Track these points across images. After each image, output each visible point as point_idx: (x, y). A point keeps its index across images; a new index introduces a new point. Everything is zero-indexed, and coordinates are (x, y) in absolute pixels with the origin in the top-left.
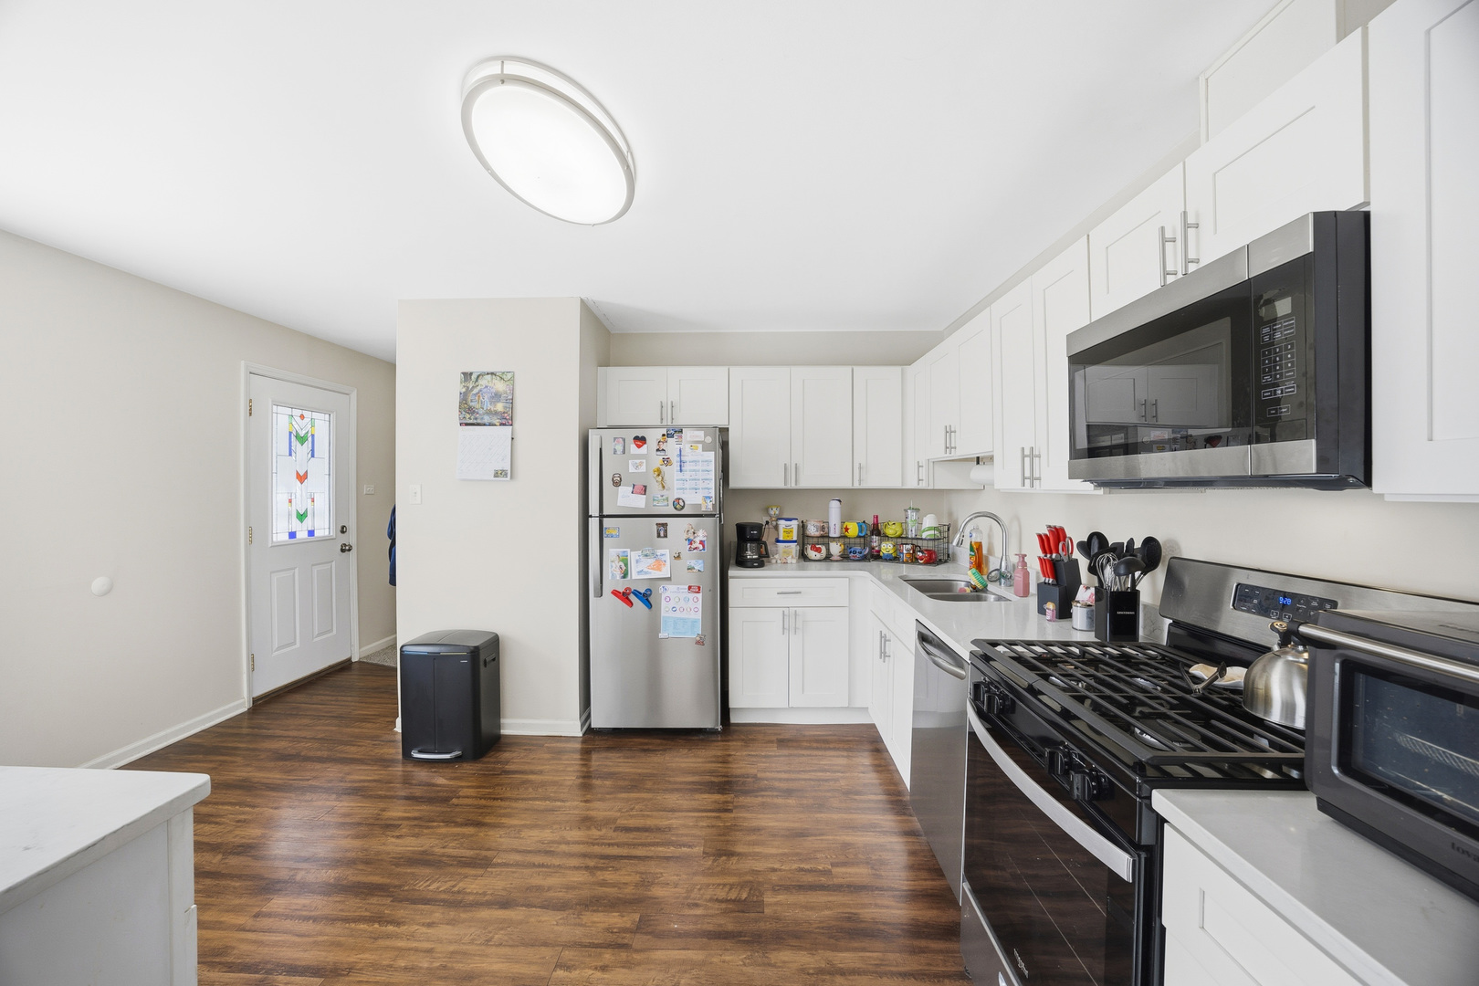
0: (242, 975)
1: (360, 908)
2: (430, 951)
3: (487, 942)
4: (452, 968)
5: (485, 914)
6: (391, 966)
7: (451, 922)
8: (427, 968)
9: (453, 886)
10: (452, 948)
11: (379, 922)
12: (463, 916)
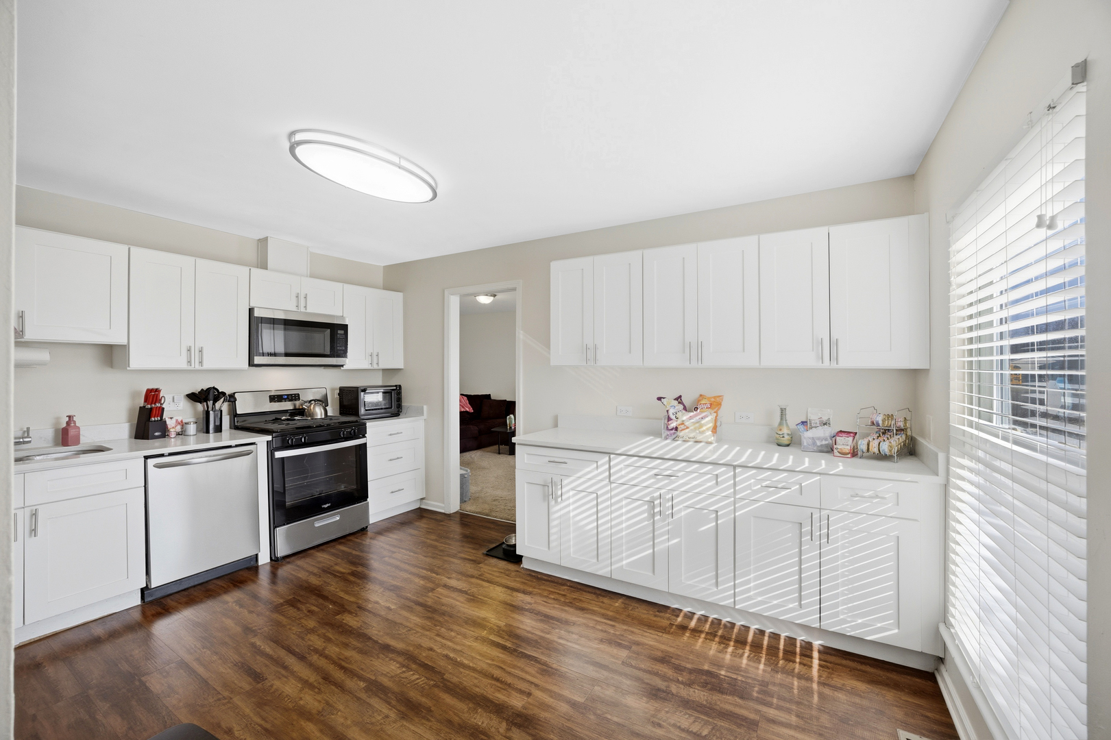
0: (529, 653)
1: (465, 676)
2: (438, 635)
3: (411, 629)
4: (432, 624)
5: (399, 645)
6: (458, 634)
7: (420, 647)
8: (442, 627)
9: (404, 672)
10: (428, 633)
11: (456, 661)
12: (411, 649)
